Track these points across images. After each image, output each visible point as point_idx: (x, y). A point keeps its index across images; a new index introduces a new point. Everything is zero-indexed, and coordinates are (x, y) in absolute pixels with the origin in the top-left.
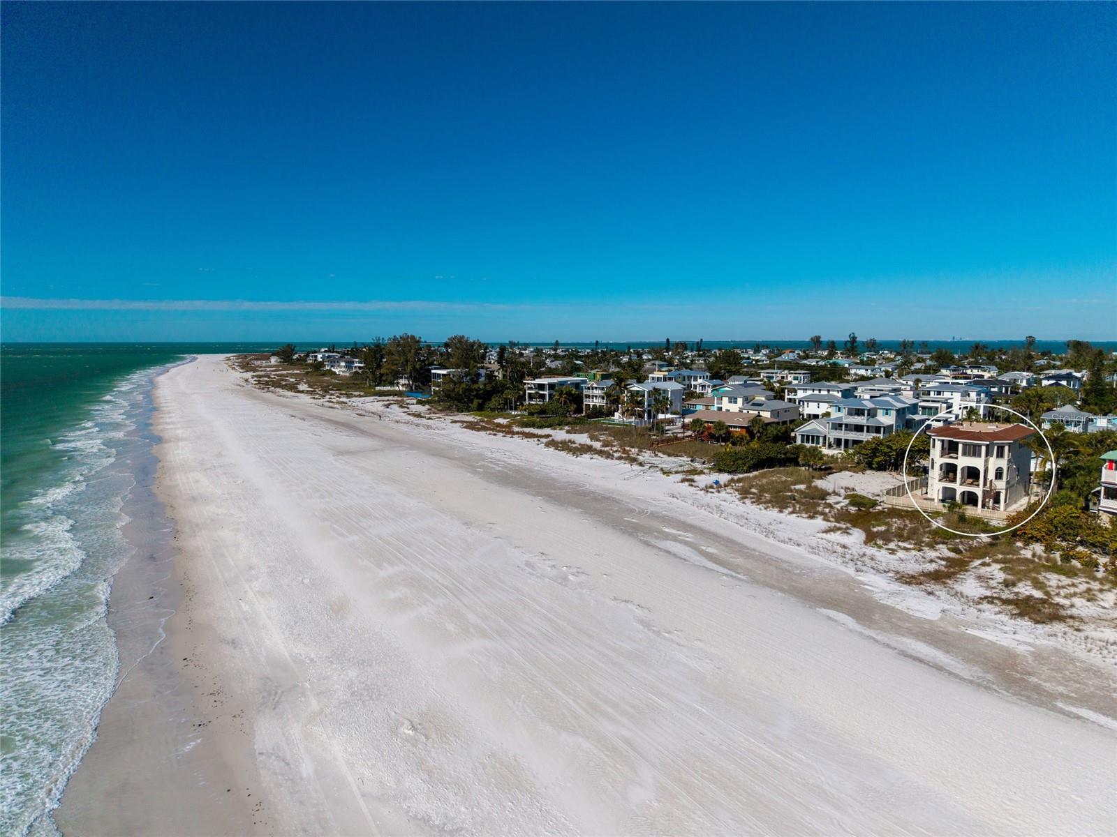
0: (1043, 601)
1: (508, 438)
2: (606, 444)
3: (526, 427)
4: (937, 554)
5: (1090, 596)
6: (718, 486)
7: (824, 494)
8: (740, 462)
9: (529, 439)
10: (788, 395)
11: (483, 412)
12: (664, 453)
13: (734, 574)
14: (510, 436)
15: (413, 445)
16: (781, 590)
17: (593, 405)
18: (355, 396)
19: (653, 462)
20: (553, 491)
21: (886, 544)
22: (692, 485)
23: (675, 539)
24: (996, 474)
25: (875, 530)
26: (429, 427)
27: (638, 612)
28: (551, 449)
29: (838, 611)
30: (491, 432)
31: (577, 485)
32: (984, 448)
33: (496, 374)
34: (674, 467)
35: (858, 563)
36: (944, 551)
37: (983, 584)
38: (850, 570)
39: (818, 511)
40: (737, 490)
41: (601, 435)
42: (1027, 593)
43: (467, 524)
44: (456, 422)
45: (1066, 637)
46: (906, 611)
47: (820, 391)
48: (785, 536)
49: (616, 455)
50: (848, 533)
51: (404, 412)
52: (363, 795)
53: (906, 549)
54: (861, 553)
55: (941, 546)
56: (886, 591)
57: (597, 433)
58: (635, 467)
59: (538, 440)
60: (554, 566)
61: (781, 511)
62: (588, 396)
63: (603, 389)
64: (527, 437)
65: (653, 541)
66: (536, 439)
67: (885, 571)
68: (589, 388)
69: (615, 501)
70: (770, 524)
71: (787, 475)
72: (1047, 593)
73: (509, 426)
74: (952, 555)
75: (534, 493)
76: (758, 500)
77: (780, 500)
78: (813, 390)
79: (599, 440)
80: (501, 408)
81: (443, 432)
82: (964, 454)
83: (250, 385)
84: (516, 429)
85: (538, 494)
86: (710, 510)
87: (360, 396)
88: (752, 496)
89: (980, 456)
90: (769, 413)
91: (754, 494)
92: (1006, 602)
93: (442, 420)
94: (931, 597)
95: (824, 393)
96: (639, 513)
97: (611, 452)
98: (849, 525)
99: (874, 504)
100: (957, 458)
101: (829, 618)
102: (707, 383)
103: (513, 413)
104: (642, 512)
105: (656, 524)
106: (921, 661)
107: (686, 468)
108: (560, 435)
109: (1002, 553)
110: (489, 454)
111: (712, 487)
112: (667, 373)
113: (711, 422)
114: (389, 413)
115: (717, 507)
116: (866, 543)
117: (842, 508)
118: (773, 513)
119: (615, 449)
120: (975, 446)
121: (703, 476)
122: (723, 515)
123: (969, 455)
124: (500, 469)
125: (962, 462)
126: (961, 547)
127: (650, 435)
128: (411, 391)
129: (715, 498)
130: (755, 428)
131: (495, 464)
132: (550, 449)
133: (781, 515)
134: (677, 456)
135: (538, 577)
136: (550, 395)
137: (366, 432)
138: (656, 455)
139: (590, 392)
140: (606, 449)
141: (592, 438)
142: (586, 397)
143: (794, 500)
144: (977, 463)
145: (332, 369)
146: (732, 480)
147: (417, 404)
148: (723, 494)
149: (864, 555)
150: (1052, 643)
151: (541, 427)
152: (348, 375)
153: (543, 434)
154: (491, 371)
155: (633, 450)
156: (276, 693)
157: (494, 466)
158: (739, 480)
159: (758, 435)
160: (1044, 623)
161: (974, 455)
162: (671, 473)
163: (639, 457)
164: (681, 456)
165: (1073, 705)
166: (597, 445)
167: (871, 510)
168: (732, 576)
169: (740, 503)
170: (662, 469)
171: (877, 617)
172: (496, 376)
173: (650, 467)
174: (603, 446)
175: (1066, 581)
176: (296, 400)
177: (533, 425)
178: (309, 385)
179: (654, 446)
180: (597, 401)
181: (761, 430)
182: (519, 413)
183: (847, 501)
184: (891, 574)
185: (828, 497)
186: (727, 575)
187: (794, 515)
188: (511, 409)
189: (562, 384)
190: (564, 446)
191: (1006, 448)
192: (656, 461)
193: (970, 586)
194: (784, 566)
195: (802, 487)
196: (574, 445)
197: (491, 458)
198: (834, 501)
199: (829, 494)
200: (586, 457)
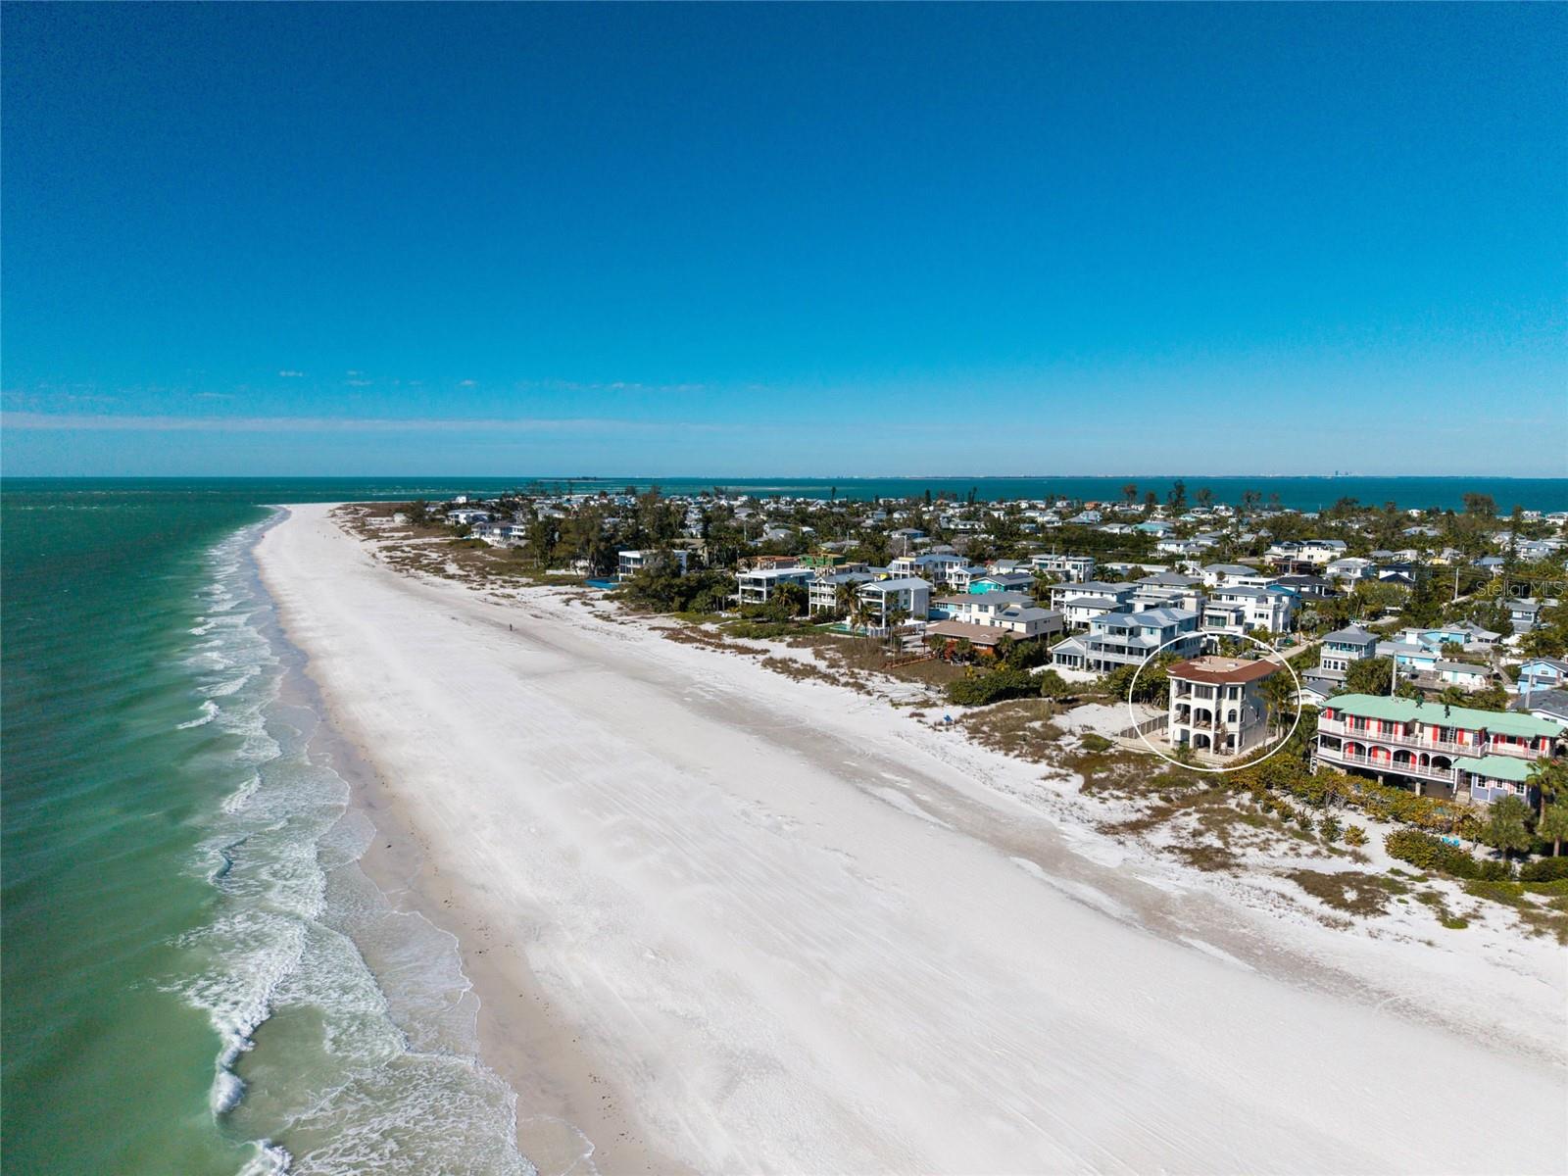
0: (1219, 850)
1: (718, 653)
2: (833, 664)
3: (739, 637)
4: (1148, 803)
5: (1264, 847)
6: (949, 722)
7: (1058, 734)
8: (976, 693)
9: (743, 656)
10: (1055, 596)
11: (686, 613)
12: (897, 678)
13: (942, 823)
14: (721, 650)
15: (610, 664)
16: (983, 839)
17: (821, 606)
18: (524, 586)
19: (883, 689)
20: (771, 728)
21: (1100, 793)
22: (920, 721)
23: (892, 785)
24: (1230, 716)
25: (1096, 776)
26: (623, 636)
27: (846, 860)
28: (769, 671)
29: (1029, 859)
30: (698, 645)
31: (797, 720)
32: (1215, 691)
33: (700, 552)
34: (903, 697)
35: (1066, 812)
36: (1155, 800)
37: (1174, 834)
38: (1055, 821)
39: (1045, 755)
40: (966, 728)
41: (828, 650)
42: (1209, 843)
43: (680, 768)
44: (654, 629)
45: (1221, 883)
46: (1091, 859)
47: (1092, 593)
48: (1001, 782)
49: (843, 680)
50: (1066, 780)
51: (590, 613)
52: (624, 998)
53: (1118, 798)
54: (1073, 802)
55: (1153, 795)
56: (1081, 841)
57: (823, 647)
58: (863, 697)
59: (754, 658)
60: (769, 816)
61: (1006, 755)
62: (814, 595)
63: (832, 586)
64: (740, 653)
65: (870, 788)
66: (751, 656)
67: (1088, 821)
68: (815, 585)
69: (837, 741)
70: (992, 769)
71: (1026, 709)
72: (1227, 844)
73: (718, 636)
74: (1162, 804)
75: (749, 730)
76: (987, 741)
77: (1008, 740)
78: (1084, 592)
79: (825, 659)
80: (708, 609)
81: (640, 644)
82: (1197, 695)
83: (382, 565)
84: (728, 640)
85: (755, 732)
86: (934, 752)
87: (528, 585)
88: (981, 735)
89: (1211, 698)
90: (1024, 625)
91: (984, 732)
92: (1184, 851)
93: (637, 625)
94: (1121, 846)
95: (1097, 596)
96: (860, 756)
97: (837, 675)
98: (1071, 771)
99: (1109, 744)
100: (1190, 699)
101: (1018, 866)
102: (964, 572)
103: (723, 615)
104: (863, 755)
105: (875, 768)
106: (1084, 903)
107: (919, 698)
108: (779, 649)
109: (1209, 803)
110: (697, 678)
111: (941, 724)
112: (914, 559)
113: (955, 637)
114: (571, 613)
115: (942, 749)
116: (1081, 791)
117: (1071, 751)
118: (999, 755)
119: (842, 671)
120: (1207, 687)
121: (935, 709)
122: (947, 759)
123: (1202, 697)
124: (711, 698)
125: (1196, 703)
126: (1173, 796)
127: (884, 652)
128: (593, 579)
129: (944, 737)
130: (1005, 648)
131: (705, 691)
132: (767, 671)
133: (1006, 758)
134: (911, 681)
135: (754, 826)
136: (769, 593)
137: (548, 643)
138: (888, 680)
139: (817, 590)
140: (832, 671)
141: (818, 655)
142: (812, 596)
143: (1024, 740)
144: (1209, 705)
145: (483, 538)
146: (965, 716)
147: (603, 599)
148: (952, 732)
149: (1075, 804)
150: (1206, 888)
151: (757, 637)
152: (505, 547)
153: (760, 649)
154: (693, 549)
155: (862, 672)
156: (535, 929)
157: (704, 694)
158: (972, 716)
159: (1007, 654)
160: (1209, 870)
161: (1206, 697)
162: (900, 705)
163: (868, 683)
164: (916, 682)
165: (1191, 937)
166: (822, 665)
167: (1102, 753)
168: (940, 826)
169: (966, 744)
170: (891, 701)
171: (1062, 865)
172: (699, 556)
173: (880, 696)
174: (829, 667)
175: (1251, 830)
176: (447, 591)
177: (747, 634)
178: (458, 564)
179: (886, 667)
180: (825, 600)
181: (1010, 649)
182: (730, 615)
183: (1080, 742)
184: (1094, 824)
185: (1062, 738)
186: (935, 824)
187: (1019, 759)
188: (721, 609)
189: (782, 578)
190: (784, 666)
191: (1240, 690)
192: (886, 688)
193: (1162, 836)
194: (994, 815)
195: (1037, 724)
196: (794, 665)
197: (700, 683)
198: (1066, 742)
199: (1064, 734)
200: (809, 681)
